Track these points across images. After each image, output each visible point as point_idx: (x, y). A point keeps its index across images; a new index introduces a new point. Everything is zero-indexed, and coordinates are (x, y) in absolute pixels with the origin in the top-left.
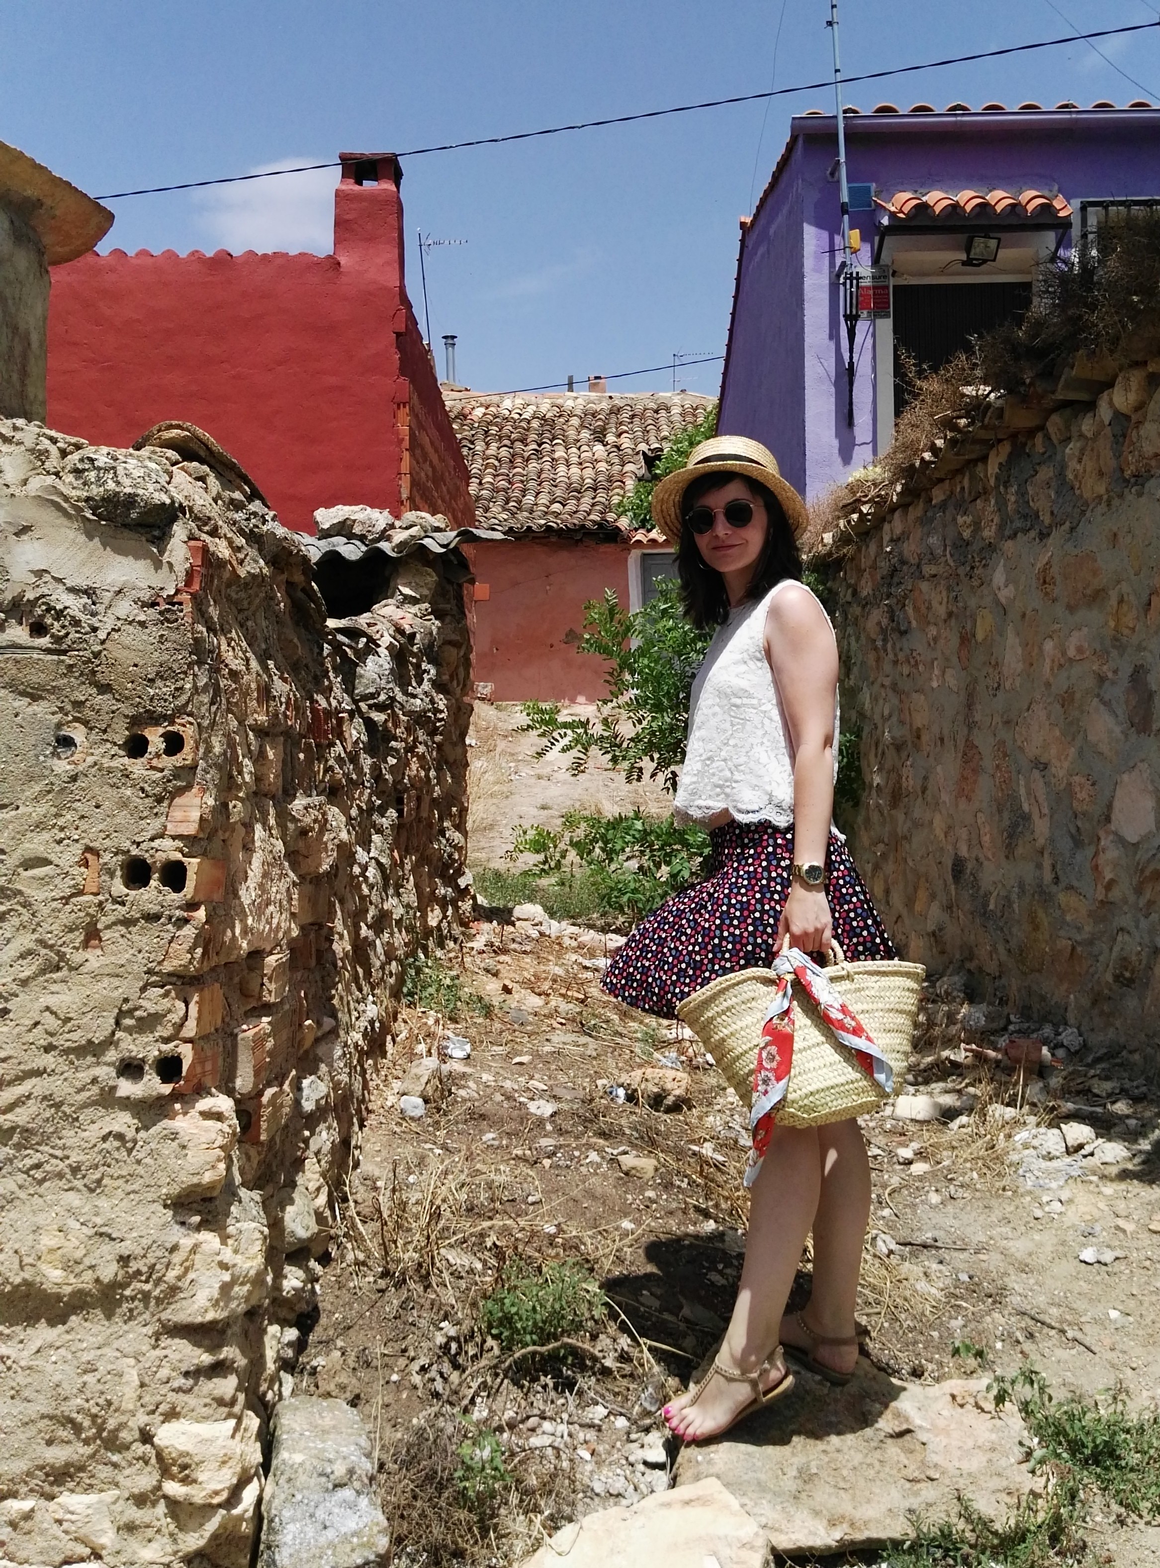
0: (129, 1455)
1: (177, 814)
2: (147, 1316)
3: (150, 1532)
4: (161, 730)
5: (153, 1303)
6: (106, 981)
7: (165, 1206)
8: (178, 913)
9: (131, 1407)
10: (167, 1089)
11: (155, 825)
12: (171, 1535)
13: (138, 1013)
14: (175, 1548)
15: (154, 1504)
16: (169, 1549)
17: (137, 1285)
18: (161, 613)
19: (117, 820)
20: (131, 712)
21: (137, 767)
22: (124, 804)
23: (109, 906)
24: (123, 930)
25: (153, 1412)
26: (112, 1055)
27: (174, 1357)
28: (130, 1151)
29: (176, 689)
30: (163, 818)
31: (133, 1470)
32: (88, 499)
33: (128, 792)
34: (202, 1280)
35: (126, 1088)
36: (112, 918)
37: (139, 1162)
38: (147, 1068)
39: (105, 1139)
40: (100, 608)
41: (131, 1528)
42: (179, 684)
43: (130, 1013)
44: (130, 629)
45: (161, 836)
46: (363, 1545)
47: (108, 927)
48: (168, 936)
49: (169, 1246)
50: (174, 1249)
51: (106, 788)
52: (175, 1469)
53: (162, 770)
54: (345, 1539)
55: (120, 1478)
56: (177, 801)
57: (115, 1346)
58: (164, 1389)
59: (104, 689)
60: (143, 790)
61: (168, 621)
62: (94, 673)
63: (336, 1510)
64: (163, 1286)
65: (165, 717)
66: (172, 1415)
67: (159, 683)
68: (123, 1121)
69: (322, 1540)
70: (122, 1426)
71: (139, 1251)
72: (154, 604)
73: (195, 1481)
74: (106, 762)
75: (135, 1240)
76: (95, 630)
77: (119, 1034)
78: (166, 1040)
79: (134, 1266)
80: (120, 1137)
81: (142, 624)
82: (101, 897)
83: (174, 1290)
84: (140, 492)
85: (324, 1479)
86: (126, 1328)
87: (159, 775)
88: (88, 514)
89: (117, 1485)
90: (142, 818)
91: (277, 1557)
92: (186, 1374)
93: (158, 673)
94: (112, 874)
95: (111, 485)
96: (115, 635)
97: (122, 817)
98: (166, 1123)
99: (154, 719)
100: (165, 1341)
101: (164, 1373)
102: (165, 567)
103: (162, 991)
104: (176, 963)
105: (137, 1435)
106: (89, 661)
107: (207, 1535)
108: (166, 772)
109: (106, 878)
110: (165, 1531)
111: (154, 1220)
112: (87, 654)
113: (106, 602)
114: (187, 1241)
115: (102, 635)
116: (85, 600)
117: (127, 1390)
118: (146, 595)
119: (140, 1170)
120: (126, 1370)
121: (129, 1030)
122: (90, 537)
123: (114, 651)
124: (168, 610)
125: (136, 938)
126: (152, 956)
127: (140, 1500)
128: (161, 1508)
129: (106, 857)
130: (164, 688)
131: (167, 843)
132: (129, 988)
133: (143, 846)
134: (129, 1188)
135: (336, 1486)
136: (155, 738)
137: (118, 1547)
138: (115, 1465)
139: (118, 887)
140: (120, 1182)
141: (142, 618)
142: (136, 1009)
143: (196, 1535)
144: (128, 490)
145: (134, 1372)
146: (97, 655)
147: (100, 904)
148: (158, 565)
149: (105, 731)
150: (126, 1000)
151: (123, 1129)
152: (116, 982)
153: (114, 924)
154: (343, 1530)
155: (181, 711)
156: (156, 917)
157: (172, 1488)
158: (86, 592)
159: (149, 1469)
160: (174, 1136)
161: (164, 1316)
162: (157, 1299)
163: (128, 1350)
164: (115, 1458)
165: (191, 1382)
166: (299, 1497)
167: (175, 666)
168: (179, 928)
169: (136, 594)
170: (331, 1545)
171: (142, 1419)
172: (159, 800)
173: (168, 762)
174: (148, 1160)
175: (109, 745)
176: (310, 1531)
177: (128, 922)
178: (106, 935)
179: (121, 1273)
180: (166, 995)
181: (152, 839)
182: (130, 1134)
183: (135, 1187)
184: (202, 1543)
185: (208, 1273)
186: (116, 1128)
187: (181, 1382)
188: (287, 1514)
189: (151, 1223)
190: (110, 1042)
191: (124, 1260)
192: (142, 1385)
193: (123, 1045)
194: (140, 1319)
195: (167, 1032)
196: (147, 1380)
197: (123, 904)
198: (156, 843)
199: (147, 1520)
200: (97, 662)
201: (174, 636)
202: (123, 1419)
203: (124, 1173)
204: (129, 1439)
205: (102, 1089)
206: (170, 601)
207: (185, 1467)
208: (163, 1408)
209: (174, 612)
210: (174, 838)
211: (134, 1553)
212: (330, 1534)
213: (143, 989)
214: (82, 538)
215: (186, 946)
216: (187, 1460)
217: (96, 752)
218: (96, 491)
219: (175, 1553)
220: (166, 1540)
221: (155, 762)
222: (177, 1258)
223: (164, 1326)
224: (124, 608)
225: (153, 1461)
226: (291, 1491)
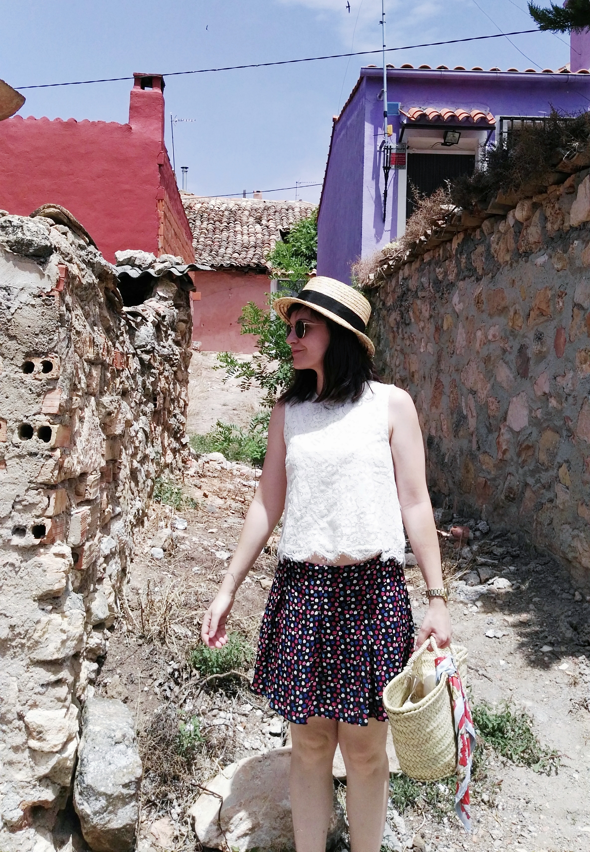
0: (11, 726)
1: (47, 402)
2: (23, 656)
3: (21, 766)
4: (41, 360)
5: (26, 649)
6: (8, 485)
7: (34, 601)
8: (47, 453)
9: (13, 702)
10: (37, 541)
11: (36, 408)
12: (31, 767)
13: (24, 503)
14: (33, 774)
15: (23, 751)
16: (30, 774)
17: (18, 640)
18: (43, 301)
19: (17, 404)
20: (26, 350)
21: (28, 378)
22: (21, 397)
23: (11, 448)
24: (18, 460)
25: (25, 704)
26: (10, 524)
27: (36, 677)
28: (17, 572)
29: (50, 339)
30: (40, 404)
31: (13, 734)
32: (8, 242)
33: (23, 391)
34: (52, 638)
35: (17, 540)
36: (12, 454)
37: (21, 578)
38: (27, 530)
39: (4, 566)
40: (12, 297)
41: (11, 763)
42: (51, 337)
43: (20, 502)
44: (27, 308)
45: (39, 413)
46: (129, 773)
47: (10, 459)
48: (41, 464)
49: (36, 621)
50: (38, 622)
51: (12, 388)
52: (35, 734)
53: (41, 380)
54: (120, 769)
55: (6, 738)
56: (48, 396)
57: (6, 671)
58: (31, 693)
59: (12, 338)
60: (30, 390)
61: (46, 304)
62: (7, 329)
63: (116, 755)
64: (32, 641)
65: (43, 353)
66: (35, 705)
67: (41, 336)
68: (14, 557)
69: (108, 770)
70: (9, 711)
71: (20, 623)
72: (40, 296)
73: (45, 740)
74: (12, 375)
75: (18, 617)
76: (9, 308)
77: (13, 513)
78: (38, 517)
79: (17, 630)
80: (12, 565)
81: (33, 306)
82: (7, 444)
83: (37, 642)
84: (35, 239)
85: (110, 740)
86: (12, 661)
87: (40, 382)
88: (8, 249)
89: (4, 741)
90: (29, 404)
91: (85, 779)
92: (43, 685)
93: (40, 331)
94: (13, 432)
95: (20, 235)
96: (19, 311)
97: (20, 403)
98: (36, 558)
99: (37, 354)
100: (32, 669)
101: (31, 685)
102: (46, 277)
103: (36, 492)
104: (45, 478)
105: (16, 716)
106: (5, 323)
107: (50, 767)
108: (43, 381)
109: (10, 434)
110: (28, 765)
111: (29, 607)
112: (5, 320)
113: (15, 294)
114: (44, 618)
115: (12, 310)
116: (4, 292)
117: (11, 693)
118: (36, 292)
119: (22, 582)
120: (12, 683)
121: (19, 511)
122: (8, 260)
123: (18, 319)
124: (46, 299)
125: (24, 465)
126: (32, 474)
127: (16, 749)
128: (27, 753)
129: (10, 423)
130: (43, 339)
131: (42, 417)
132: (20, 490)
133: (29, 418)
134: (16, 591)
135: (116, 743)
136: (38, 363)
137: (4, 773)
138: (4, 732)
139: (16, 438)
140: (12, 588)
141: (33, 303)
142: (23, 501)
143: (44, 767)
144: (29, 238)
145: (16, 684)
146: (9, 321)
147: (7, 447)
148: (42, 275)
149: (12, 359)
150: (18, 496)
151: (14, 561)
152: (13, 486)
153: (13, 457)
154: (119, 765)
155: (52, 350)
156: (36, 454)
157: (33, 743)
158: (5, 289)
159: (21, 733)
160: (40, 565)
161: (32, 656)
162: (28, 647)
163: (13, 673)
164: (4, 727)
165: (45, 689)
166: (97, 748)
167: (49, 328)
168: (47, 460)
169: (30, 291)
170: (113, 773)
171: (19, 708)
172: (39, 395)
173: (44, 376)
174: (26, 577)
175: (14, 367)
176: (102, 765)
177: (20, 456)
178: (8, 463)
179: (11, 634)
180: (39, 493)
181: (34, 415)
182: (17, 564)
183: (19, 591)
184: (47, 771)
185: (55, 635)
186: (11, 561)
187: (40, 689)
188: (90, 757)
189: (27, 609)
190: (9, 517)
191: (12, 627)
192: (20, 691)
193: (15, 519)
194: (19, 657)
195: (39, 512)
196: (22, 688)
197: (18, 447)
198: (37, 417)
199: (19, 759)
200: (9, 324)
201: (49, 313)
202: (9, 708)
203: (14, 583)
204: (12, 718)
205: (4, 541)
206: (48, 295)
207: (40, 732)
208: (30, 702)
209: (50, 300)
210: (46, 415)
211: (12, 776)
212: (112, 767)
213: (27, 490)
214: (4, 261)
215: (50, 470)
216: (41, 729)
217: (7, 370)
218: (12, 238)
219: (33, 776)
220: (29, 769)
221: (37, 376)
222: (39, 627)
223: (31, 661)
224: (25, 297)
225: (24, 729)
226: (94, 745)
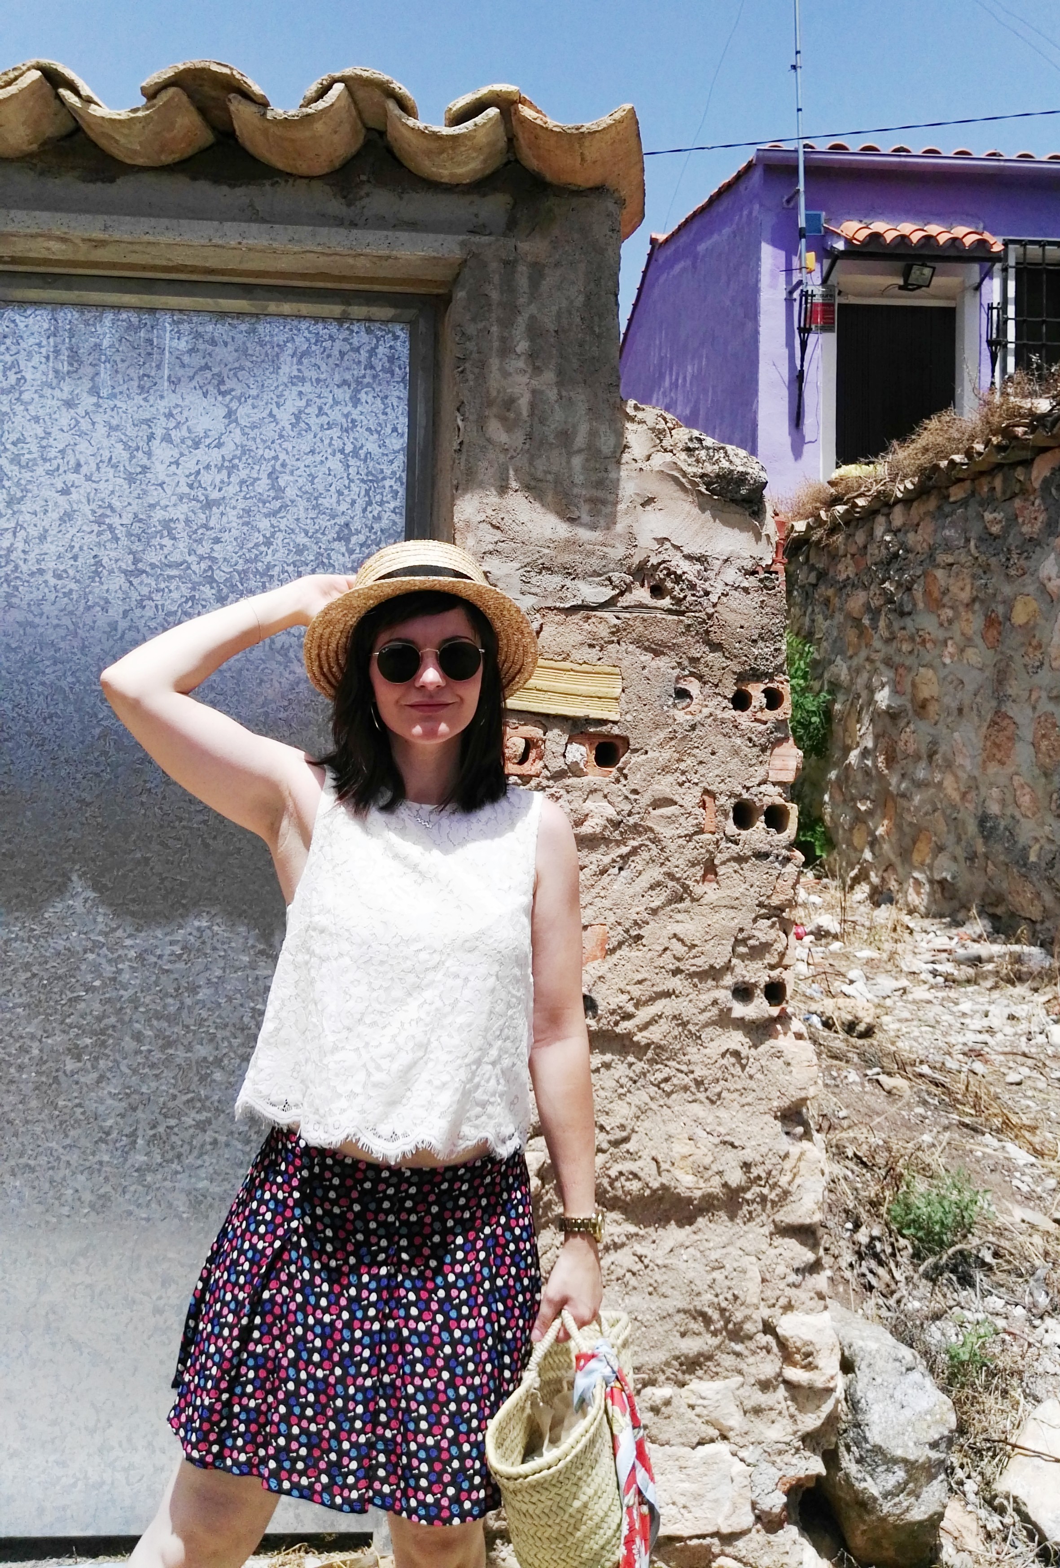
0: (752, 1345)
1: (777, 762)
2: (764, 1217)
3: (773, 1415)
4: (762, 687)
5: (769, 1205)
6: (724, 911)
7: (776, 1118)
8: (785, 852)
9: (755, 1300)
10: (775, 1011)
11: (760, 773)
12: (792, 1416)
13: (751, 942)
14: (795, 1428)
15: (775, 1388)
16: (790, 1430)
17: (756, 1189)
18: (761, 581)
19: (731, 766)
20: (738, 669)
21: (743, 718)
22: (736, 753)
23: (723, 844)
24: (736, 866)
25: (774, 1305)
26: (729, 980)
27: (787, 1254)
28: (743, 1067)
29: (776, 650)
30: (766, 766)
31: (758, 1358)
32: (702, 476)
33: (739, 741)
34: (808, 1185)
35: (739, 1010)
36: (726, 856)
37: (751, 1077)
38: (758, 992)
39: (723, 1055)
40: (711, 574)
41: (757, 1411)
42: (778, 645)
43: (744, 942)
44: (736, 594)
45: (764, 782)
46: (936, 1422)
47: (723, 863)
48: (775, 873)
49: (782, 1154)
50: (787, 1156)
51: (720, 737)
52: (798, 1357)
53: (765, 723)
54: (921, 1417)
55: (743, 1366)
56: (777, 751)
57: (738, 1245)
58: (782, 1285)
59: (716, 647)
60: (750, 740)
61: (766, 587)
62: (707, 632)
63: (910, 1391)
64: (778, 1191)
65: (766, 675)
66: (789, 1307)
67: (761, 644)
68: (737, 1039)
69: (902, 1419)
70: (747, 1318)
71: (759, 1159)
72: (754, 573)
73: (816, 1367)
74: (720, 714)
75: (754, 1149)
76: (707, 593)
77: (734, 961)
78: (772, 967)
79: (755, 1172)
80: (736, 1054)
81: (746, 590)
82: (717, 836)
83: (786, 1193)
84: (750, 471)
85: (898, 1364)
86: (745, 1228)
87: (763, 727)
88: (703, 489)
89: (740, 1372)
90: (751, 766)
91: (868, 1434)
92: (797, 1271)
93: (760, 635)
94: (726, 816)
95: (725, 464)
96: (724, 599)
97: (734, 764)
98: (771, 1042)
99: (756, 676)
100: (778, 1241)
101: (781, 1269)
102: (764, 538)
103: (769, 923)
104: (783, 897)
105: (761, 1327)
106: (704, 622)
107: (823, 1415)
108: (769, 725)
109: (721, 818)
110: (785, 1413)
111: (768, 1130)
112: (703, 615)
113: (716, 568)
114: (795, 1148)
115: (714, 598)
116: (698, 567)
117: (750, 1285)
118: (749, 565)
119: (752, 1084)
120: (749, 1267)
121: (742, 957)
122: (703, 510)
123: (724, 614)
124: (766, 578)
125: (748, 874)
126: (763, 891)
127: (765, 1386)
128: (782, 1391)
129: (722, 800)
130: (764, 649)
131: (768, 788)
132: (743, 918)
133: (753, 790)
134: (744, 1101)
135: (908, 1370)
136: (756, 692)
137: (746, 1428)
138: (738, 1355)
139: (731, 828)
140: (736, 1095)
141: (746, 584)
142: (749, 938)
143: (814, 1416)
144: (741, 469)
145: (756, 1269)
146: (710, 616)
147: (717, 843)
148: (758, 537)
149: (717, 686)
150: (741, 930)
151: (739, 1047)
152: (732, 913)
153: (728, 860)
154: (918, 1409)
155: (779, 669)
156: (766, 855)
157: (794, 1374)
158: (698, 559)
159: (771, 1357)
160: (779, 1054)
161: (778, 1218)
162: (773, 1201)
163: (749, 1249)
164: (739, 1348)
165: (800, 1277)
166: (879, 1380)
167: (774, 629)
168: (784, 866)
169: (739, 563)
170: (910, 1423)
171: (765, 1312)
172: (764, 750)
173: (770, 715)
174: (759, 1076)
175: (720, 698)
176: (892, 1410)
177: (740, 859)
178: (721, 870)
179: (744, 1178)
180: (772, 926)
181: (759, 785)
182: (744, 1052)
183: (749, 1100)
184: (819, 1423)
185: (813, 1179)
186: (734, 1046)
187: (793, 1278)
188: (871, 1395)
189: (765, 1133)
190: (728, 968)
191: (746, 1166)
192: (764, 1280)
193: (737, 970)
194: (758, 1220)
195: (774, 960)
196: (768, 1276)
197: (736, 843)
198: (763, 788)
199: (771, 1403)
200: (710, 623)
201: (772, 602)
202: (748, 1312)
203: (739, 1087)
204: (754, 1330)
205: (721, 1011)
206: (768, 570)
207: (808, 1355)
208: (783, 1301)
209: (772, 580)
210: (774, 784)
211: (761, 1433)
212: (907, 1412)
213: (755, 920)
214: (696, 511)
215: (790, 883)
216: (810, 1349)
217: (710, 704)
218: (709, 468)
219: (795, 1433)
220: (787, 1421)
221: (759, 715)
222: (788, 1165)
223: (776, 1226)
224: (731, 575)
225: (775, 1349)
226: (873, 1375)
